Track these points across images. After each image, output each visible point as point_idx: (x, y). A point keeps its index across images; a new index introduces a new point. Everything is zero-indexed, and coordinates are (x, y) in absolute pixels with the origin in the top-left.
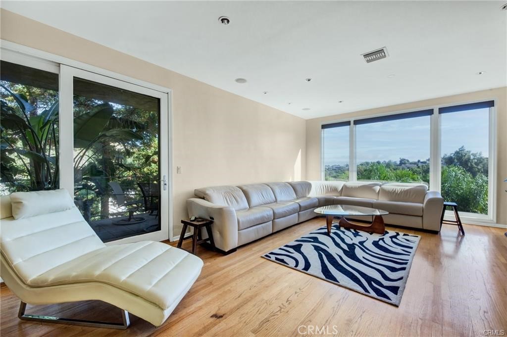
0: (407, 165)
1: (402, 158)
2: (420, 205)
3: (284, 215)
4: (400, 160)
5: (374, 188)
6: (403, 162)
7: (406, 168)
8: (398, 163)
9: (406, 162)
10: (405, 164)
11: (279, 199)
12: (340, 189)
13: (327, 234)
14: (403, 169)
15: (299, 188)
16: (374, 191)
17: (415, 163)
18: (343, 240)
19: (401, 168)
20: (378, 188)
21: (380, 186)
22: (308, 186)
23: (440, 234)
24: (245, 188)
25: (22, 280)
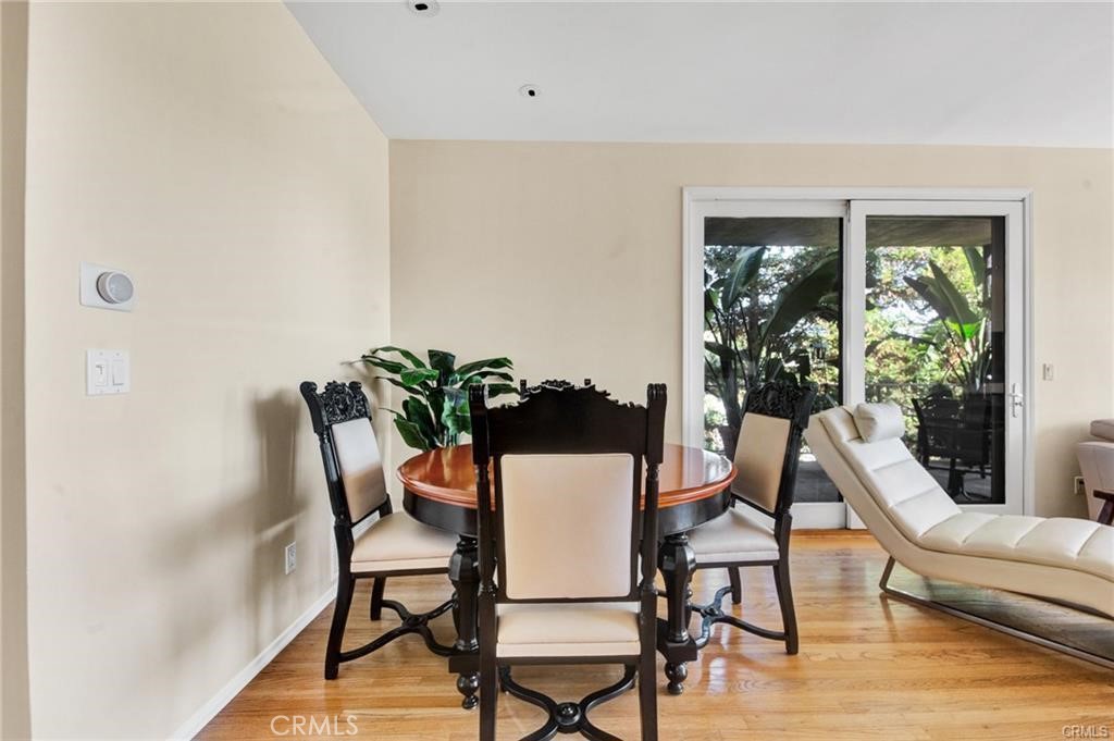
25: (907, 536)
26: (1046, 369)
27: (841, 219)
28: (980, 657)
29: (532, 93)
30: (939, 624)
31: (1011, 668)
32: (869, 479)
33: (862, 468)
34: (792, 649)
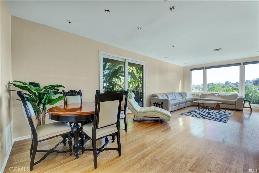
0: (230, 85)
1: (226, 81)
2: (235, 100)
3: (182, 103)
4: (225, 82)
5: (215, 95)
6: (227, 83)
7: (229, 86)
8: (224, 84)
9: (230, 83)
10: (228, 84)
11: (177, 98)
12: (200, 95)
13: (199, 110)
14: (227, 87)
15: (183, 94)
16: (215, 96)
17: (235, 84)
18: (205, 112)
19: (226, 86)
20: (217, 95)
21: (218, 94)
22: (186, 94)
23: (243, 111)
24: (166, 94)
25: (137, 112)
26: (147, 87)
27: (124, 62)
28: (146, 125)
29: (70, 22)
30: (141, 123)
31: (149, 125)
32: (132, 104)
33: (131, 103)
34: (126, 131)
